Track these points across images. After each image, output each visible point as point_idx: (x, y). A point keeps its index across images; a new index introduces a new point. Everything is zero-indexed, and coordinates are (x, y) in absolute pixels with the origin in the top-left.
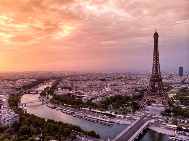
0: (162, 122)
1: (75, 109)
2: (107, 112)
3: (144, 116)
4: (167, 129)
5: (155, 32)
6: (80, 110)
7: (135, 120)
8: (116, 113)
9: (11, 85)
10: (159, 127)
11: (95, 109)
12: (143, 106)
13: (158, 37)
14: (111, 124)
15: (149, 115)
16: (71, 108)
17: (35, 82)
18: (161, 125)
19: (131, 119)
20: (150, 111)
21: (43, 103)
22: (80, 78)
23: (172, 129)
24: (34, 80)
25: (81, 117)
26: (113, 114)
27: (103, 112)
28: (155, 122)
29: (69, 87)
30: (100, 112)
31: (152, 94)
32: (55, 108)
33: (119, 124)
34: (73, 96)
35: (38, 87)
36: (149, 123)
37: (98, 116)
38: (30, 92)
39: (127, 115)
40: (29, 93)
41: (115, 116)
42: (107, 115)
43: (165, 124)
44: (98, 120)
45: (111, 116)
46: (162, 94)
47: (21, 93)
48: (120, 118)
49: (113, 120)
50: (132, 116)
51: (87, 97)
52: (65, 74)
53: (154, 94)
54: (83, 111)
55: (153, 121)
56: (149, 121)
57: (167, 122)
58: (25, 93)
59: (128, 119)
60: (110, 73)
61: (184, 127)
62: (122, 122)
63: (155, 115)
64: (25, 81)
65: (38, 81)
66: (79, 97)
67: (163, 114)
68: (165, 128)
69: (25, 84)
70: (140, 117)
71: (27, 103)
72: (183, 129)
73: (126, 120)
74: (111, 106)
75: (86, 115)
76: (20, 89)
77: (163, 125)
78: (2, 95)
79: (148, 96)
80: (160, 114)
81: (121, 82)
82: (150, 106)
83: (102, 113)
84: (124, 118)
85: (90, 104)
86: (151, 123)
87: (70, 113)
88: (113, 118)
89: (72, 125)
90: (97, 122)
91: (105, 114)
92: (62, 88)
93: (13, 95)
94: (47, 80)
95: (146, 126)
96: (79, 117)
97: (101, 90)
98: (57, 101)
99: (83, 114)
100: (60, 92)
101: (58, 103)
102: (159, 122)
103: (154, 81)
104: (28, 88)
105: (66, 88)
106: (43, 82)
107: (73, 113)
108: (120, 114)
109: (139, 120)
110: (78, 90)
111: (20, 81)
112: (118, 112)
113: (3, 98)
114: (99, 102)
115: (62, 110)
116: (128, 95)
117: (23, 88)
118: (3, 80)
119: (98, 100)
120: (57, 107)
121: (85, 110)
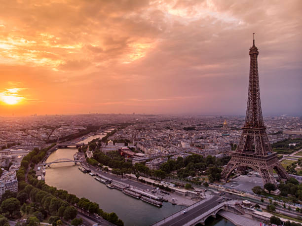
0: (249, 205)
1: (116, 175)
2: (162, 183)
3: (223, 194)
4: (254, 220)
5: (252, 46)
6: (123, 177)
7: (202, 199)
8: (176, 186)
9: (44, 136)
10: (242, 214)
11: (147, 177)
13: (257, 54)
14: (159, 203)
15: (233, 191)
16: (111, 174)
17: (84, 130)
18: (245, 211)
19: (198, 197)
20: (239, 185)
21: (76, 164)
22: (154, 125)
23: (263, 219)
24: (84, 128)
25: (119, 189)
26: (171, 186)
27: (157, 183)
28: (237, 205)
29: (126, 140)
30: (152, 181)
31: (244, 155)
32: (88, 172)
33: (175, 204)
34: (124, 154)
35: (83, 139)
36: (225, 206)
37: (144, 190)
38: (68, 147)
39: (193, 189)
40: (66, 147)
41: (173, 191)
42: (162, 187)
43: (253, 209)
44: (142, 195)
45: (167, 189)
46: (262, 155)
47: (53, 148)
48: (180, 195)
49: (166, 197)
50: (201, 192)
51: (142, 157)
52: (135, 119)
53: (247, 156)
54: (127, 179)
55: (232, 203)
56: (225, 203)
57: (257, 207)
58: (60, 147)
59: (193, 196)
60: (210, 117)
61: (285, 218)
62: (180, 201)
63: (244, 192)
64: (68, 130)
65: (88, 129)
66: (130, 156)
67: (257, 191)
68: (251, 217)
69: (66, 134)
70: (215, 194)
71: (51, 163)
72: (282, 222)
73: (190, 198)
74: (176, 173)
75: (128, 185)
76: (55, 141)
77: (249, 212)
78: (21, 150)
79: (238, 159)
80: (252, 192)
82: (245, 176)
83: (154, 184)
84: (187, 194)
85: (141, 169)
86: (229, 207)
87: (104, 181)
88: (169, 194)
90: (140, 197)
91: (158, 186)
92: (115, 142)
93: (37, 151)
94: (102, 128)
95: (214, 212)
96: (116, 188)
97: (175, 145)
98: (94, 161)
99: (124, 184)
100: (110, 147)
101: (95, 165)
102: (243, 206)
103: (250, 132)
104: (67, 141)
105: (121, 141)
106: (96, 131)
107: (110, 182)
108: (182, 187)
109: (209, 199)
110: (138, 145)
111: (61, 129)
112: (181, 183)
113: (20, 154)
114: (157, 165)
115: (97, 175)
116: (213, 156)
117: (60, 139)
118: (40, 127)
119: (156, 162)
120: (92, 171)
121: (131, 177)
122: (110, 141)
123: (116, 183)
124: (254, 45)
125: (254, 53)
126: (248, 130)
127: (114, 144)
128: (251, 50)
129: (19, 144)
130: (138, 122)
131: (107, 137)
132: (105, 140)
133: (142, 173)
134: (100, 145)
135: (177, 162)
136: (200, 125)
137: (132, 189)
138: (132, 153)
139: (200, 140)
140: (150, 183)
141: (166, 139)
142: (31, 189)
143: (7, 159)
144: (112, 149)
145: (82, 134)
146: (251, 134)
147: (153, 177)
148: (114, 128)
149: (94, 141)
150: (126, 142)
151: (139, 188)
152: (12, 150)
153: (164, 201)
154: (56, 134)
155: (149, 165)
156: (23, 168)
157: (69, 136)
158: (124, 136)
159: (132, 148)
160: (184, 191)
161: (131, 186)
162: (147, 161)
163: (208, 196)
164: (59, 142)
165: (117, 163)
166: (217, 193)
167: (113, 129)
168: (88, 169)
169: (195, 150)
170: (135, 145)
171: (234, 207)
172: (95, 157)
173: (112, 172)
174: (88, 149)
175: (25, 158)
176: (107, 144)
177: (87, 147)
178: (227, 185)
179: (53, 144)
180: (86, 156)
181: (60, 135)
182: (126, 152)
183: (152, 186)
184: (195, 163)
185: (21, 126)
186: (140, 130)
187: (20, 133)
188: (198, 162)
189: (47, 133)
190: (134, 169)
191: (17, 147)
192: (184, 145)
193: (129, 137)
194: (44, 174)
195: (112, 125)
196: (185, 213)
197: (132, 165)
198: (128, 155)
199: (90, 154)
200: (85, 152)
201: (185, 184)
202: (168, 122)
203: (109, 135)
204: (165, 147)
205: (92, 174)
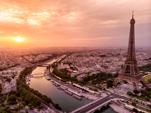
0: (123, 101)
1: (62, 82)
2: (83, 88)
3: (112, 94)
4: (125, 109)
6: (65, 83)
7: (101, 97)
8: (90, 89)
9: (31, 60)
10: (119, 106)
11: (77, 84)
12: (116, 84)
13: (134, 23)
14: (80, 98)
15: (117, 93)
16: (60, 81)
17: (50, 56)
18: (121, 104)
19: (99, 96)
21: (45, 75)
22: (85, 54)
23: (129, 109)
24: (50, 55)
26: (87, 89)
27: (81, 87)
28: (118, 101)
29: (70, 62)
31: (124, 75)
32: (50, 80)
33: (88, 99)
35: (50, 61)
36: (112, 101)
37: (75, 90)
38: (42, 65)
39: (98, 91)
41: (88, 92)
42: (83, 90)
43: (125, 104)
44: (73, 93)
45: (85, 91)
47: (35, 66)
48: (91, 94)
49: (85, 95)
50: (101, 93)
51: (76, 73)
52: (76, 50)
53: (126, 75)
54: (67, 84)
55: (115, 100)
57: (127, 102)
58: (38, 66)
62: (91, 97)
63: (123, 94)
64: (43, 56)
65: (52, 56)
67: (129, 94)
69: (41, 59)
71: (33, 75)
72: (138, 111)
73: (96, 96)
74: (91, 82)
76: (36, 62)
77: (123, 105)
78: (20, 68)
79: (122, 77)
80: (126, 94)
81: (116, 59)
82: (125, 85)
84: (94, 94)
85: (74, 80)
86: (113, 101)
87: (57, 85)
88: (86, 93)
90: (72, 94)
91: (81, 89)
92: (64, 64)
93: (27, 68)
94: (60, 55)
95: (106, 104)
96: (62, 89)
97: (93, 66)
98: (53, 74)
99: (66, 87)
100: (62, 66)
101: (53, 76)
102: (121, 102)
103: (128, 63)
104: (42, 62)
105: (67, 63)
106: (56, 57)
107: (59, 86)
108: (93, 90)
109: (105, 97)
110: (75, 65)
111: (40, 56)
112: (92, 87)
113: (19, 70)
114: (82, 78)
115: (54, 82)
116: (111, 73)
117: (39, 62)
118: (30, 55)
119: (81, 76)
120: (52, 79)
121: (69, 84)
122: (62, 63)
123: (62, 86)
124: (133, 18)
125: (133, 22)
126: (128, 62)
127: (64, 65)
128: (131, 20)
129: (20, 65)
130: (77, 52)
131: (61, 61)
132: (60, 62)
133: (74, 82)
134: (57, 65)
135: (92, 76)
136: (109, 54)
137: (69, 90)
138: (71, 70)
139: (107, 63)
140: (78, 87)
141: (89, 62)
142: (22, 90)
143: (13, 73)
144: (63, 68)
145: (49, 59)
146: (129, 65)
147: (80, 84)
148: (65, 55)
149: (54, 63)
150: (70, 64)
151: (72, 89)
152: (16, 68)
153: (83, 97)
154: (37, 59)
155: (79, 78)
156: (20, 78)
157: (43, 60)
158: (69, 60)
159: (72, 67)
160: (93, 92)
161: (69, 88)
162: (78, 75)
163: (104, 95)
165: (63, 76)
166: (109, 93)
167: (65, 56)
168: (50, 78)
169: (103, 70)
170: (74, 66)
171: (116, 102)
172: (54, 72)
173: (61, 80)
174: (51, 67)
175: (22, 73)
176: (60, 65)
177: (51, 66)
178: (115, 89)
179: (34, 64)
180: (50, 71)
181: (39, 59)
182: (68, 69)
183: (78, 88)
184: (101, 77)
185: (22, 54)
186: (78, 56)
187: (21, 58)
188: (103, 76)
189: (33, 58)
190: (71, 79)
191: (18, 66)
192: (98, 66)
193: (71, 61)
194: (30, 81)
195: (65, 53)
196: (91, 104)
197: (70, 77)
198: (69, 71)
199: (52, 70)
200: (50, 69)
201: (94, 88)
202: (92, 52)
203: (62, 59)
204: (88, 67)
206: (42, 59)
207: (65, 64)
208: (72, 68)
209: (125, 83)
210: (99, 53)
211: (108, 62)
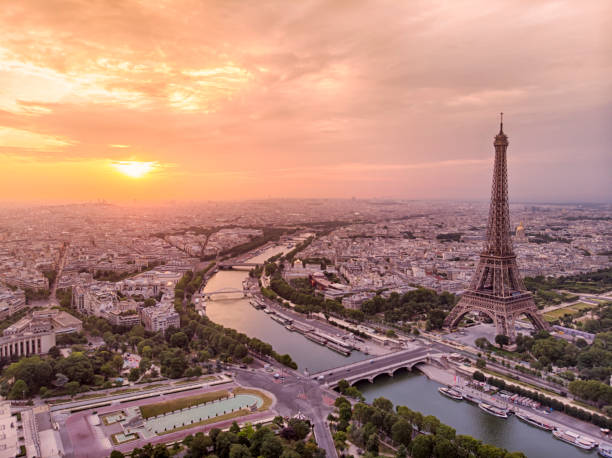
0: (457, 359)
1: (299, 313)
2: (360, 328)
3: (435, 345)
5: (498, 132)
6: (308, 317)
7: (402, 349)
8: (376, 332)
9: (196, 248)
11: (341, 319)
12: (454, 321)
13: (506, 146)
14: (347, 350)
15: (450, 343)
16: (293, 312)
17: (257, 237)
18: (450, 365)
19: (398, 347)
20: (466, 336)
21: (246, 296)
24: (256, 233)
25: (301, 333)
26: (369, 332)
27: (351, 327)
28: (444, 358)
29: (324, 259)
30: (346, 325)
32: (263, 308)
33: (367, 353)
34: (316, 283)
35: (257, 254)
36: (427, 358)
37: (334, 334)
38: (234, 267)
39: (396, 337)
40: (230, 269)
41: (369, 338)
42: (356, 333)
43: (460, 364)
44: (329, 340)
45: (363, 336)
47: (211, 270)
48: (377, 343)
49: (358, 345)
50: (406, 341)
51: (340, 290)
54: (314, 319)
55: (439, 356)
56: (431, 355)
57: (467, 361)
58: (221, 268)
59: (394, 346)
61: (489, 374)
62: (376, 351)
63: (466, 345)
64: (233, 236)
65: (265, 234)
66: (323, 288)
68: (454, 372)
69: (229, 245)
70: (424, 345)
71: (211, 294)
72: (484, 378)
73: (389, 348)
74: (384, 315)
75: (313, 328)
76: (212, 257)
77: (453, 367)
78: (169, 272)
83: (347, 329)
84: (387, 343)
85: (335, 308)
86: (432, 360)
87: (283, 321)
88: (363, 342)
89: (259, 341)
90: (325, 343)
91: (352, 331)
92: (305, 262)
93: (190, 274)
94: (291, 232)
95: (410, 363)
96: (297, 330)
97: (403, 271)
98: (271, 293)
99: (308, 326)
100: (297, 271)
101: (272, 298)
102: (450, 360)
103: (489, 262)
104: (233, 256)
105: (316, 261)
106: (278, 239)
107: (291, 323)
108: (384, 333)
109: (411, 350)
110: (342, 268)
111: (220, 234)
112: (383, 328)
113: (169, 279)
114: (357, 303)
115: (274, 313)
116: (451, 293)
117: (221, 254)
118: (186, 230)
119: (356, 298)
120: (268, 307)
121: (319, 318)
122: (298, 260)
123: (298, 325)
124: (501, 132)
125: (501, 143)
126: (487, 259)
127: (304, 266)
128: (497, 138)
129: (163, 263)
130: (357, 221)
131: (294, 252)
132: (290, 257)
133: (334, 313)
134: (282, 266)
135: (390, 301)
137: (317, 333)
138: (326, 283)
139: (452, 263)
140: (343, 327)
141: (391, 260)
142: (196, 325)
143: (155, 287)
144: (300, 275)
145: (255, 244)
147: (349, 319)
148: (310, 232)
149: (273, 259)
150: (324, 263)
151: (327, 331)
152: (157, 273)
153: (355, 349)
154: (213, 246)
155: (347, 304)
156: (179, 299)
157: (234, 248)
158: (322, 252)
159: (331, 274)
160: (384, 338)
161: (317, 329)
162: (347, 295)
163: (412, 346)
164: (221, 258)
165: (302, 297)
166: (428, 343)
167: (308, 235)
168: (262, 304)
169: (428, 283)
170: (338, 269)
171: (439, 360)
172: (273, 286)
173: (296, 309)
174: (264, 272)
175: (178, 286)
176: (293, 265)
177: (262, 270)
178: (452, 336)
179: (211, 262)
180: (260, 285)
181: (220, 247)
182: (318, 280)
183: (345, 330)
184: (418, 302)
185: (155, 225)
186: (354, 238)
187: (158, 242)
188: (423, 301)
189: (200, 244)
190: (324, 307)
191: (163, 269)
192: (417, 272)
193: (330, 253)
194: (204, 308)
195: (308, 225)
196: (372, 363)
197: (323, 300)
198: (321, 285)
199: (266, 281)
200: (259, 277)
201: (388, 329)
203: (300, 248)
204: (382, 275)
205: (267, 310)
206: (231, 247)
207: (307, 265)
208: (329, 276)
209: (486, 322)
210: (440, 227)
211: (457, 259)
